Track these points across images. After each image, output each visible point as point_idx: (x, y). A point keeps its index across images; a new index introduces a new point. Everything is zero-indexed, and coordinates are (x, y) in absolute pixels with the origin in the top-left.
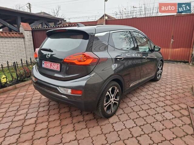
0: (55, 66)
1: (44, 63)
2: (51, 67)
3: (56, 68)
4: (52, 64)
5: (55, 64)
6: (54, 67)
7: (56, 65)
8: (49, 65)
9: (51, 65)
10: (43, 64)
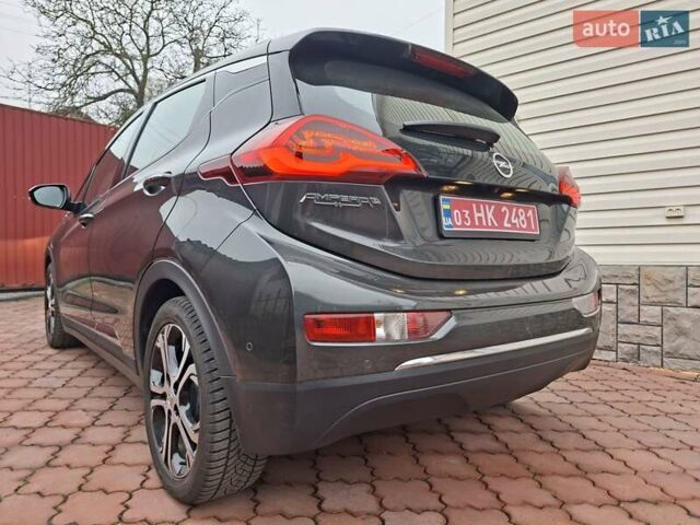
0: (517, 216)
1: (447, 207)
2: (501, 226)
3: (524, 226)
4: (504, 209)
5: (518, 208)
6: (513, 221)
7: (521, 210)
8: (490, 215)
9: (499, 216)
10: (449, 214)
